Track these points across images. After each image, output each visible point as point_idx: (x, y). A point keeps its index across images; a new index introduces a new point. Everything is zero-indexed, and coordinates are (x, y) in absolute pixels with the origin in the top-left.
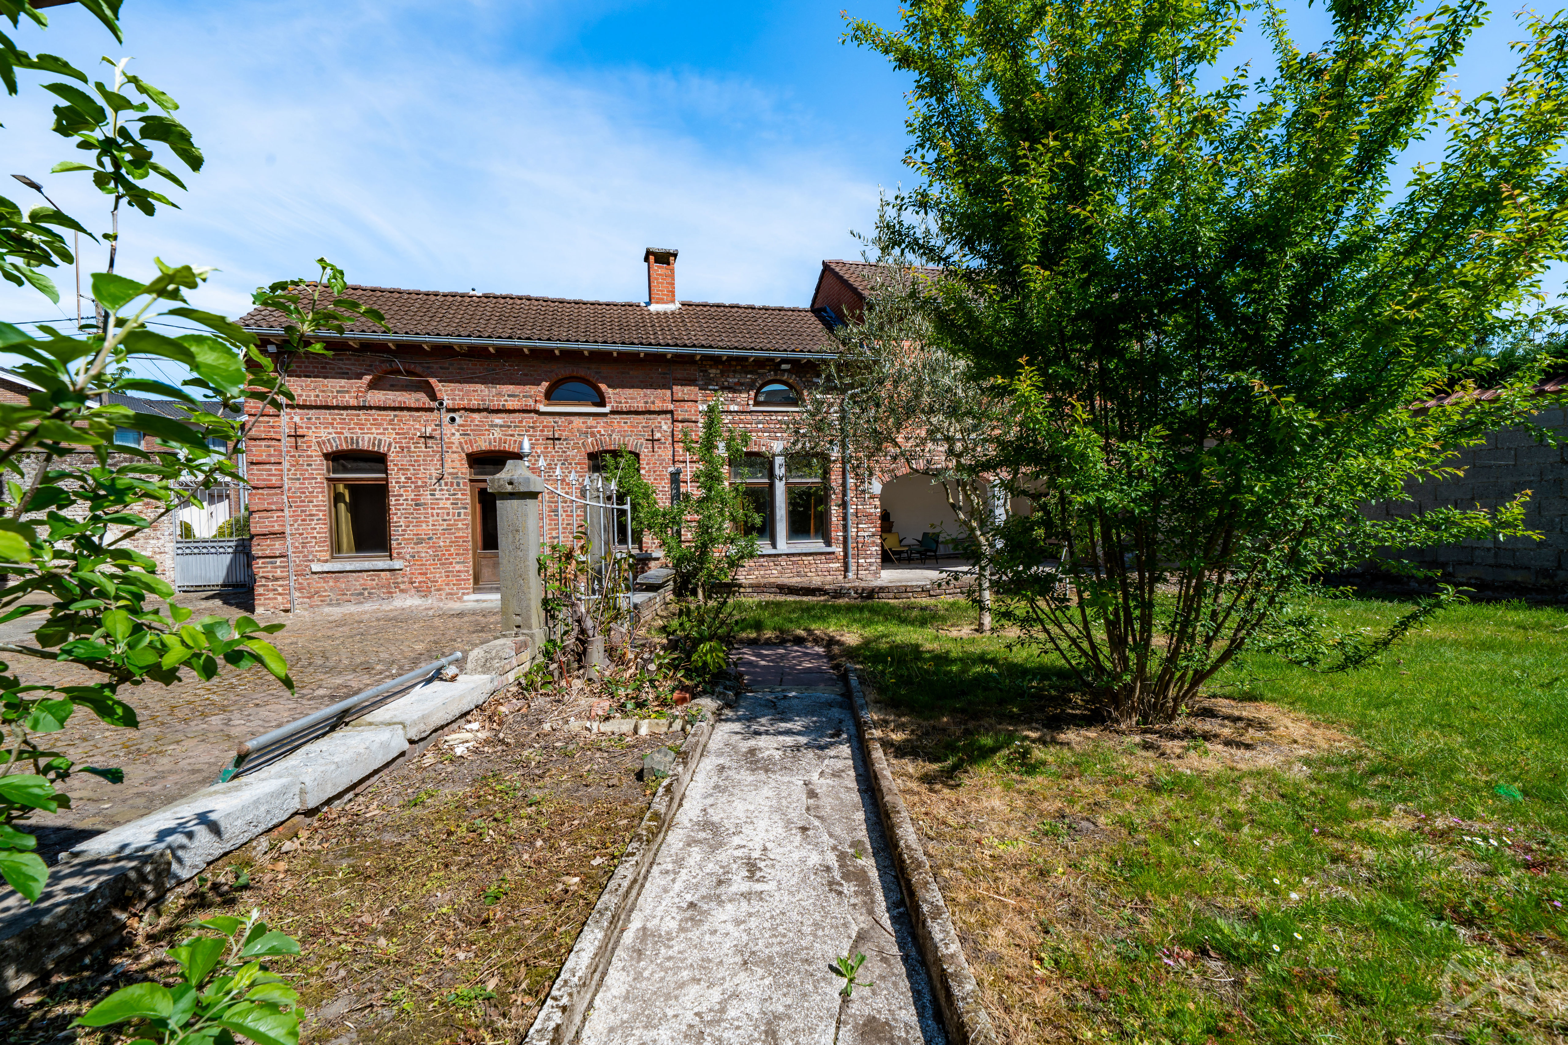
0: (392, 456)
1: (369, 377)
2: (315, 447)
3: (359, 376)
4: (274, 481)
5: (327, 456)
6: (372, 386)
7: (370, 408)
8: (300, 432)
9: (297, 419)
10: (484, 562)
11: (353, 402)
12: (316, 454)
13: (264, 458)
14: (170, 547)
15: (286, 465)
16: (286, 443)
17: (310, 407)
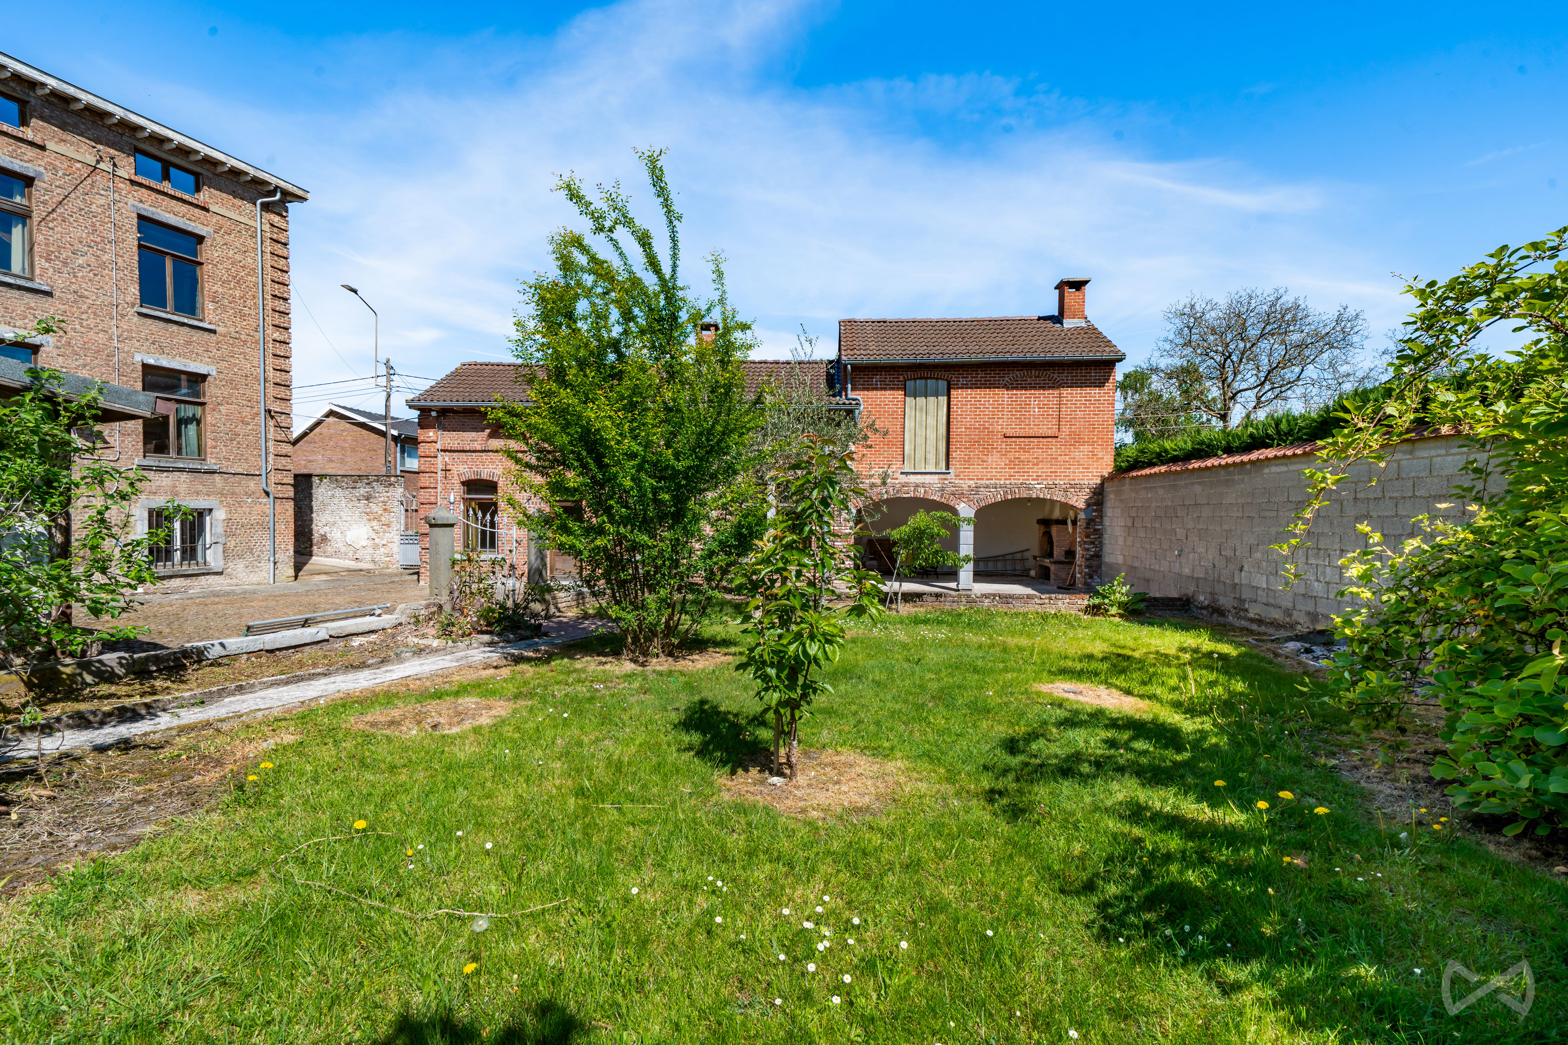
0: (500, 484)
1: (488, 431)
2: (456, 477)
3: (483, 430)
4: (432, 500)
5: (463, 483)
6: (491, 436)
7: (489, 451)
8: (448, 467)
9: (447, 459)
10: (557, 558)
11: (479, 448)
12: (456, 481)
13: (427, 485)
14: (397, 539)
15: (439, 489)
16: (440, 474)
17: (454, 451)
